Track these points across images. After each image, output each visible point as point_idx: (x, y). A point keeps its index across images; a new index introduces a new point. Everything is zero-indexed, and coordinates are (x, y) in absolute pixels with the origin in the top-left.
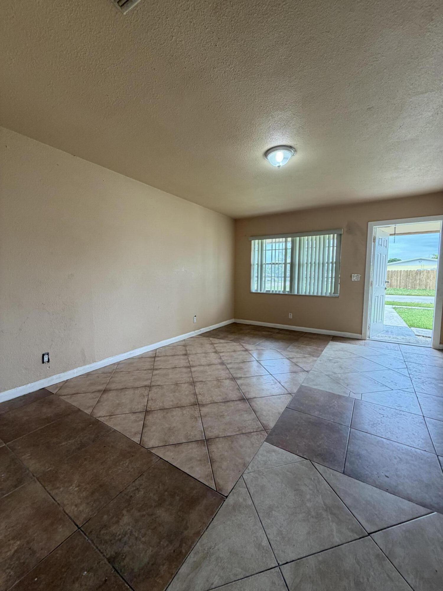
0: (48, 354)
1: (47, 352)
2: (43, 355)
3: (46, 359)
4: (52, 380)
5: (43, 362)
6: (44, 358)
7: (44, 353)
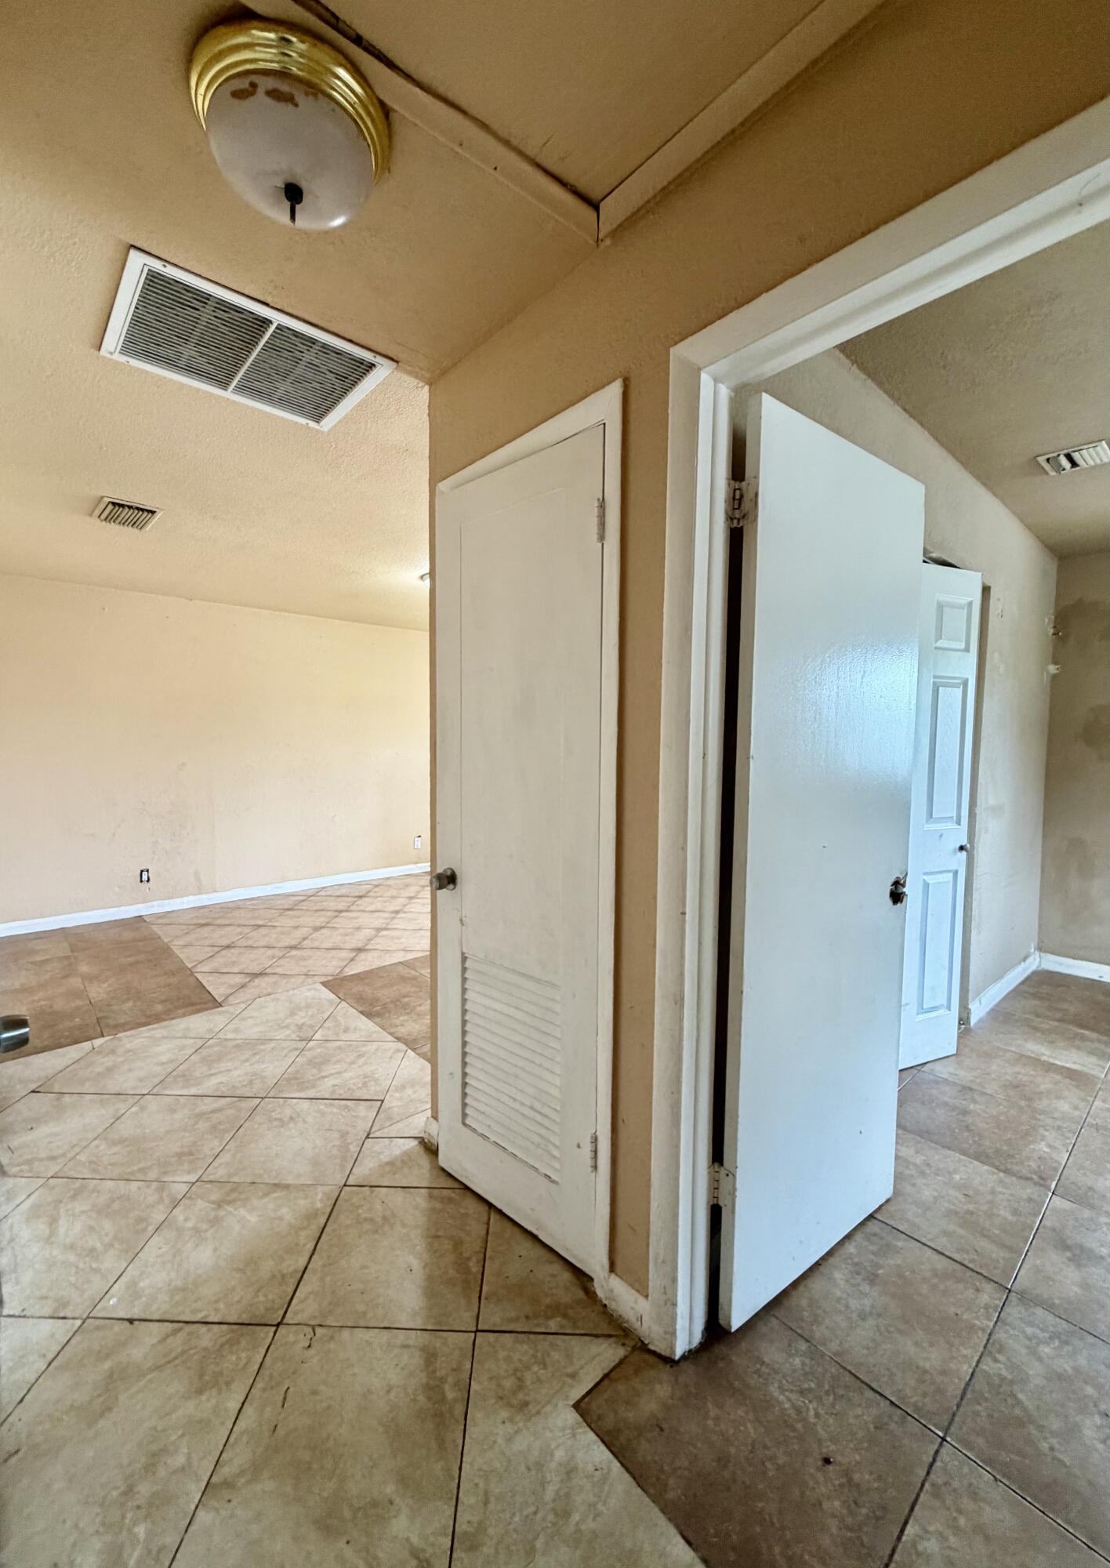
0: (148, 871)
1: (146, 868)
2: (142, 871)
3: (145, 877)
4: (153, 906)
5: (141, 881)
6: (144, 876)
7: (142, 868)
